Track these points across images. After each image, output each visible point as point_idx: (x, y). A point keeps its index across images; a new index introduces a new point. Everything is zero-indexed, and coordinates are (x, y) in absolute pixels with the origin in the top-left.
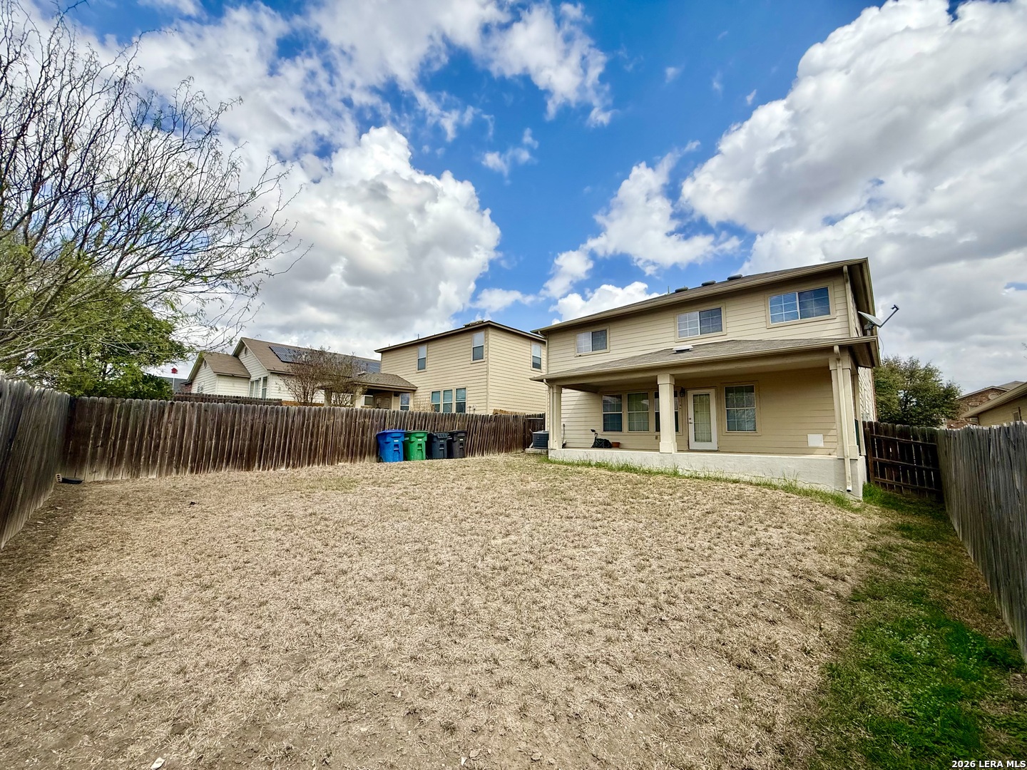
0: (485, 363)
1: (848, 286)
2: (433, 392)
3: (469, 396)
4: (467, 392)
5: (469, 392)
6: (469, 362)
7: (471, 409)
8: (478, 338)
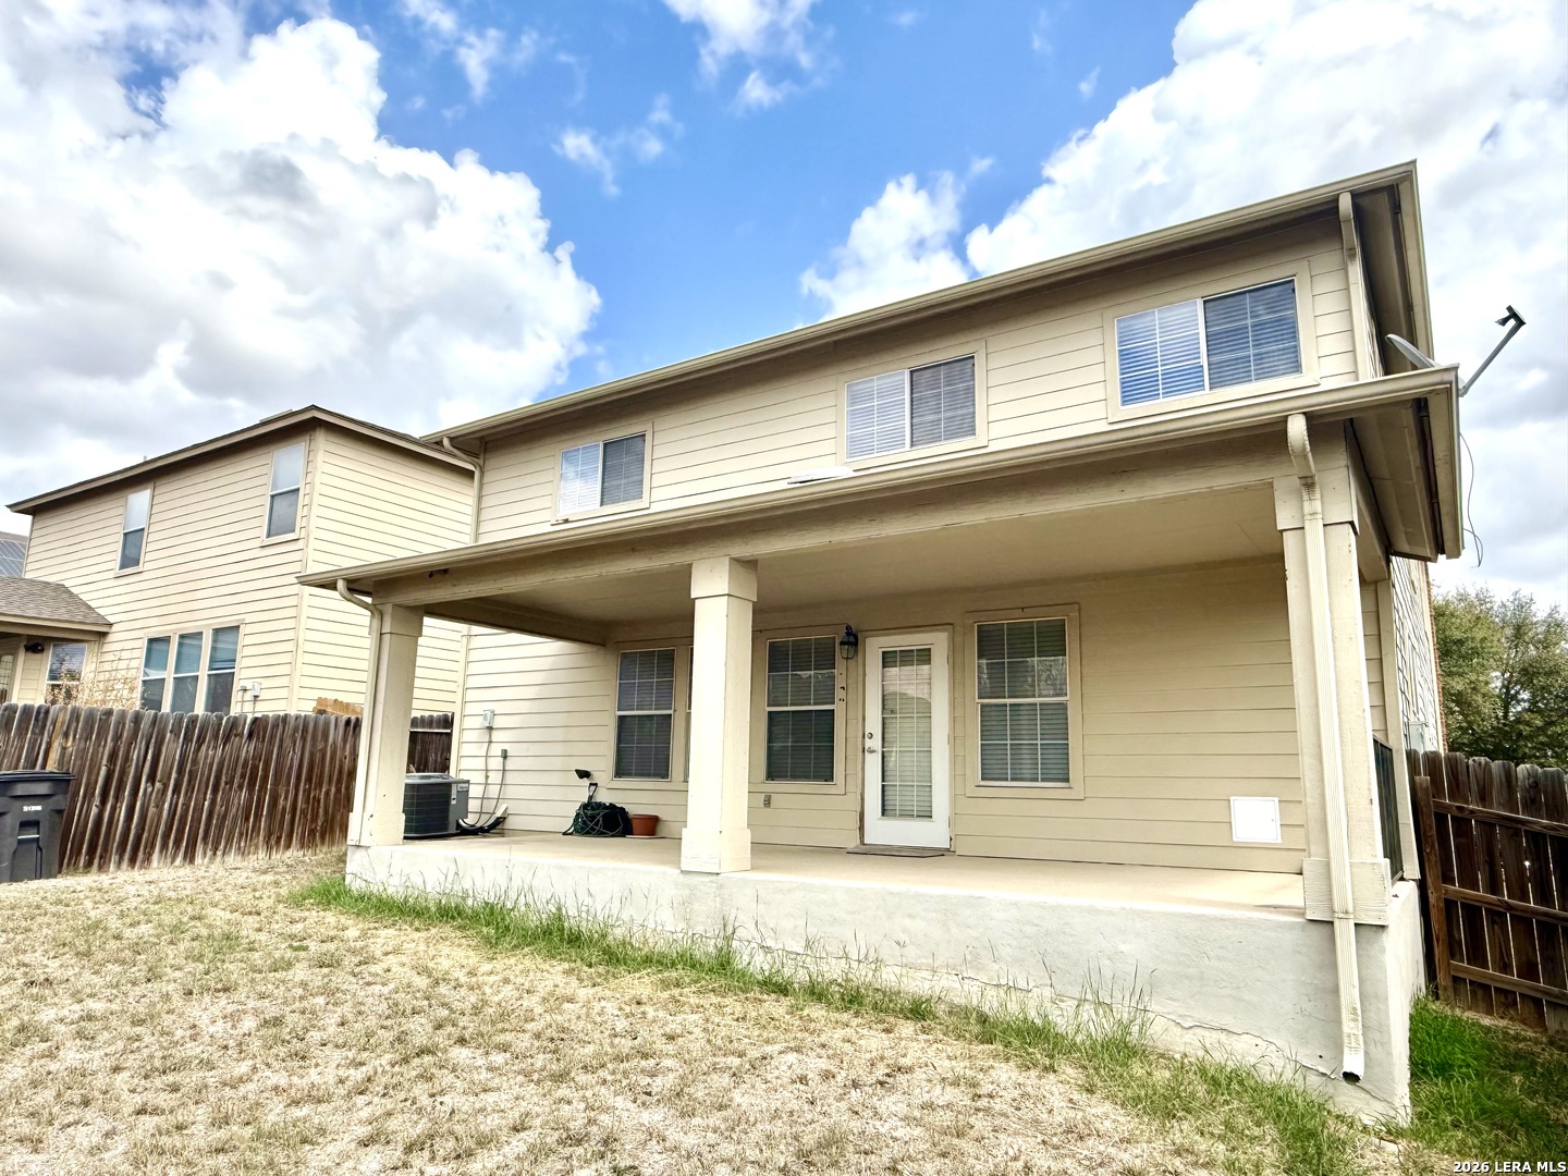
0: (300, 544)
1: (1356, 272)
2: (151, 641)
3: (247, 651)
4: (243, 640)
5: (249, 640)
6: (258, 543)
7: (248, 697)
8: (287, 461)
